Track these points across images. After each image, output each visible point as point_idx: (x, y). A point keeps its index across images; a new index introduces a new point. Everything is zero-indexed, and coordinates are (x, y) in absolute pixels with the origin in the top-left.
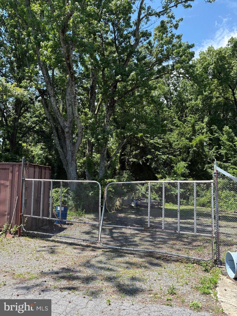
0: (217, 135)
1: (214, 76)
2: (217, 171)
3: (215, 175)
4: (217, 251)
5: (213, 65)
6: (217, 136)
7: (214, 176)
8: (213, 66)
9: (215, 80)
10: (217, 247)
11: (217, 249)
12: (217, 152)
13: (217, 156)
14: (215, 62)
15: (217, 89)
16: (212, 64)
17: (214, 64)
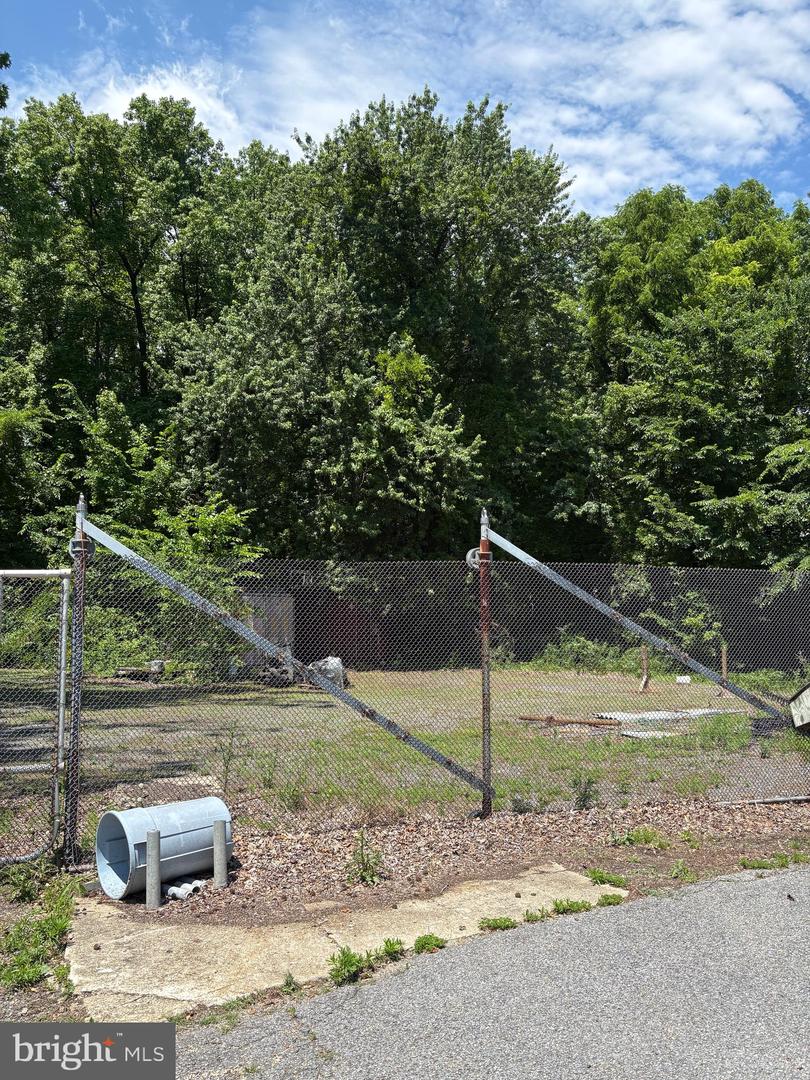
0: (72, 414)
1: (76, 208)
2: (85, 536)
3: (78, 549)
4: (68, 817)
5: (75, 166)
6: (73, 418)
7: (74, 552)
8: (72, 170)
9: (79, 222)
10: (69, 803)
11: (68, 810)
12: (70, 475)
13: (68, 489)
14: (81, 160)
15: (81, 254)
16: (72, 162)
17: (78, 165)
